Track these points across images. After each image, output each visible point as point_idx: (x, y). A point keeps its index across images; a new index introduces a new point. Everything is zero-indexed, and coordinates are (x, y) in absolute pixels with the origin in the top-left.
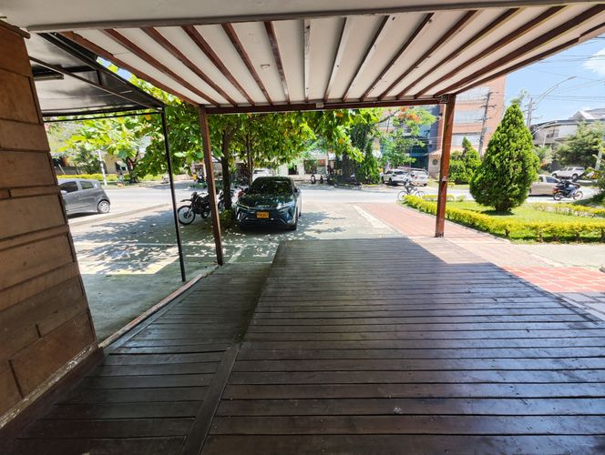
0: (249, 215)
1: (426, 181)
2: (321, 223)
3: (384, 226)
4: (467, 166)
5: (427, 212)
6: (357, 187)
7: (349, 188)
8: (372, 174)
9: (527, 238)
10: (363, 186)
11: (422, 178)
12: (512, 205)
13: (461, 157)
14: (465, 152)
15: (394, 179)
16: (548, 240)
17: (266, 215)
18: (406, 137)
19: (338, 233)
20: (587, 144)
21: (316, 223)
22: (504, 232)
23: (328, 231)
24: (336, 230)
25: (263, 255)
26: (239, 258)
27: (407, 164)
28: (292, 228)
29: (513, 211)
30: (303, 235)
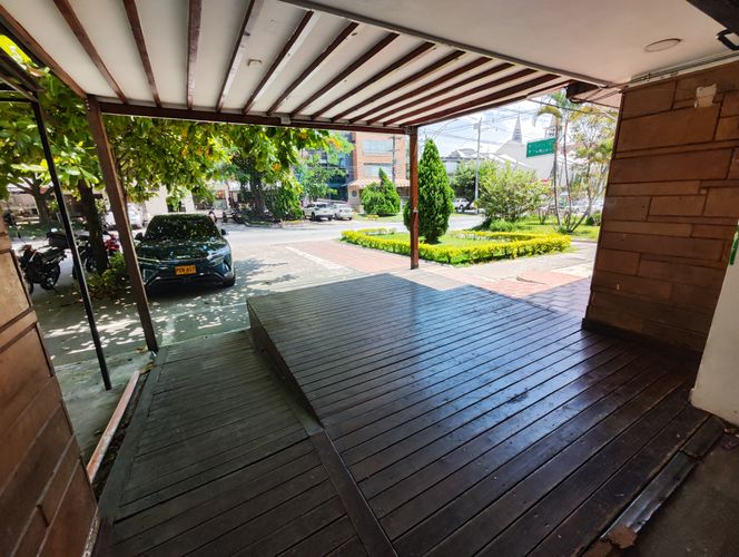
0: (161, 273)
1: (351, 214)
2: (262, 272)
3: (338, 267)
4: (386, 198)
5: (371, 247)
6: (276, 225)
7: (267, 227)
8: (293, 208)
9: (463, 262)
10: (283, 223)
11: (346, 211)
12: (439, 234)
13: (380, 189)
14: (382, 183)
15: (317, 213)
16: (477, 261)
17: (192, 270)
18: (323, 165)
19: (292, 281)
20: (467, 179)
21: (255, 273)
22: (446, 259)
23: (277, 281)
24: (287, 278)
25: (213, 324)
26: (177, 335)
27: (327, 196)
28: (229, 283)
29: (440, 239)
30: (249, 291)
